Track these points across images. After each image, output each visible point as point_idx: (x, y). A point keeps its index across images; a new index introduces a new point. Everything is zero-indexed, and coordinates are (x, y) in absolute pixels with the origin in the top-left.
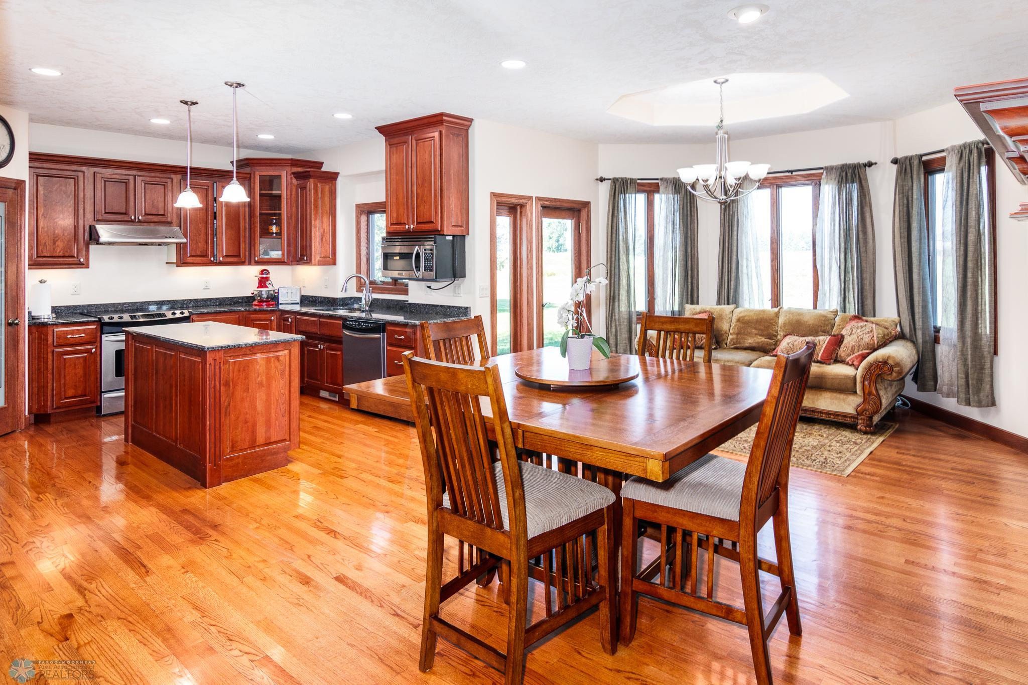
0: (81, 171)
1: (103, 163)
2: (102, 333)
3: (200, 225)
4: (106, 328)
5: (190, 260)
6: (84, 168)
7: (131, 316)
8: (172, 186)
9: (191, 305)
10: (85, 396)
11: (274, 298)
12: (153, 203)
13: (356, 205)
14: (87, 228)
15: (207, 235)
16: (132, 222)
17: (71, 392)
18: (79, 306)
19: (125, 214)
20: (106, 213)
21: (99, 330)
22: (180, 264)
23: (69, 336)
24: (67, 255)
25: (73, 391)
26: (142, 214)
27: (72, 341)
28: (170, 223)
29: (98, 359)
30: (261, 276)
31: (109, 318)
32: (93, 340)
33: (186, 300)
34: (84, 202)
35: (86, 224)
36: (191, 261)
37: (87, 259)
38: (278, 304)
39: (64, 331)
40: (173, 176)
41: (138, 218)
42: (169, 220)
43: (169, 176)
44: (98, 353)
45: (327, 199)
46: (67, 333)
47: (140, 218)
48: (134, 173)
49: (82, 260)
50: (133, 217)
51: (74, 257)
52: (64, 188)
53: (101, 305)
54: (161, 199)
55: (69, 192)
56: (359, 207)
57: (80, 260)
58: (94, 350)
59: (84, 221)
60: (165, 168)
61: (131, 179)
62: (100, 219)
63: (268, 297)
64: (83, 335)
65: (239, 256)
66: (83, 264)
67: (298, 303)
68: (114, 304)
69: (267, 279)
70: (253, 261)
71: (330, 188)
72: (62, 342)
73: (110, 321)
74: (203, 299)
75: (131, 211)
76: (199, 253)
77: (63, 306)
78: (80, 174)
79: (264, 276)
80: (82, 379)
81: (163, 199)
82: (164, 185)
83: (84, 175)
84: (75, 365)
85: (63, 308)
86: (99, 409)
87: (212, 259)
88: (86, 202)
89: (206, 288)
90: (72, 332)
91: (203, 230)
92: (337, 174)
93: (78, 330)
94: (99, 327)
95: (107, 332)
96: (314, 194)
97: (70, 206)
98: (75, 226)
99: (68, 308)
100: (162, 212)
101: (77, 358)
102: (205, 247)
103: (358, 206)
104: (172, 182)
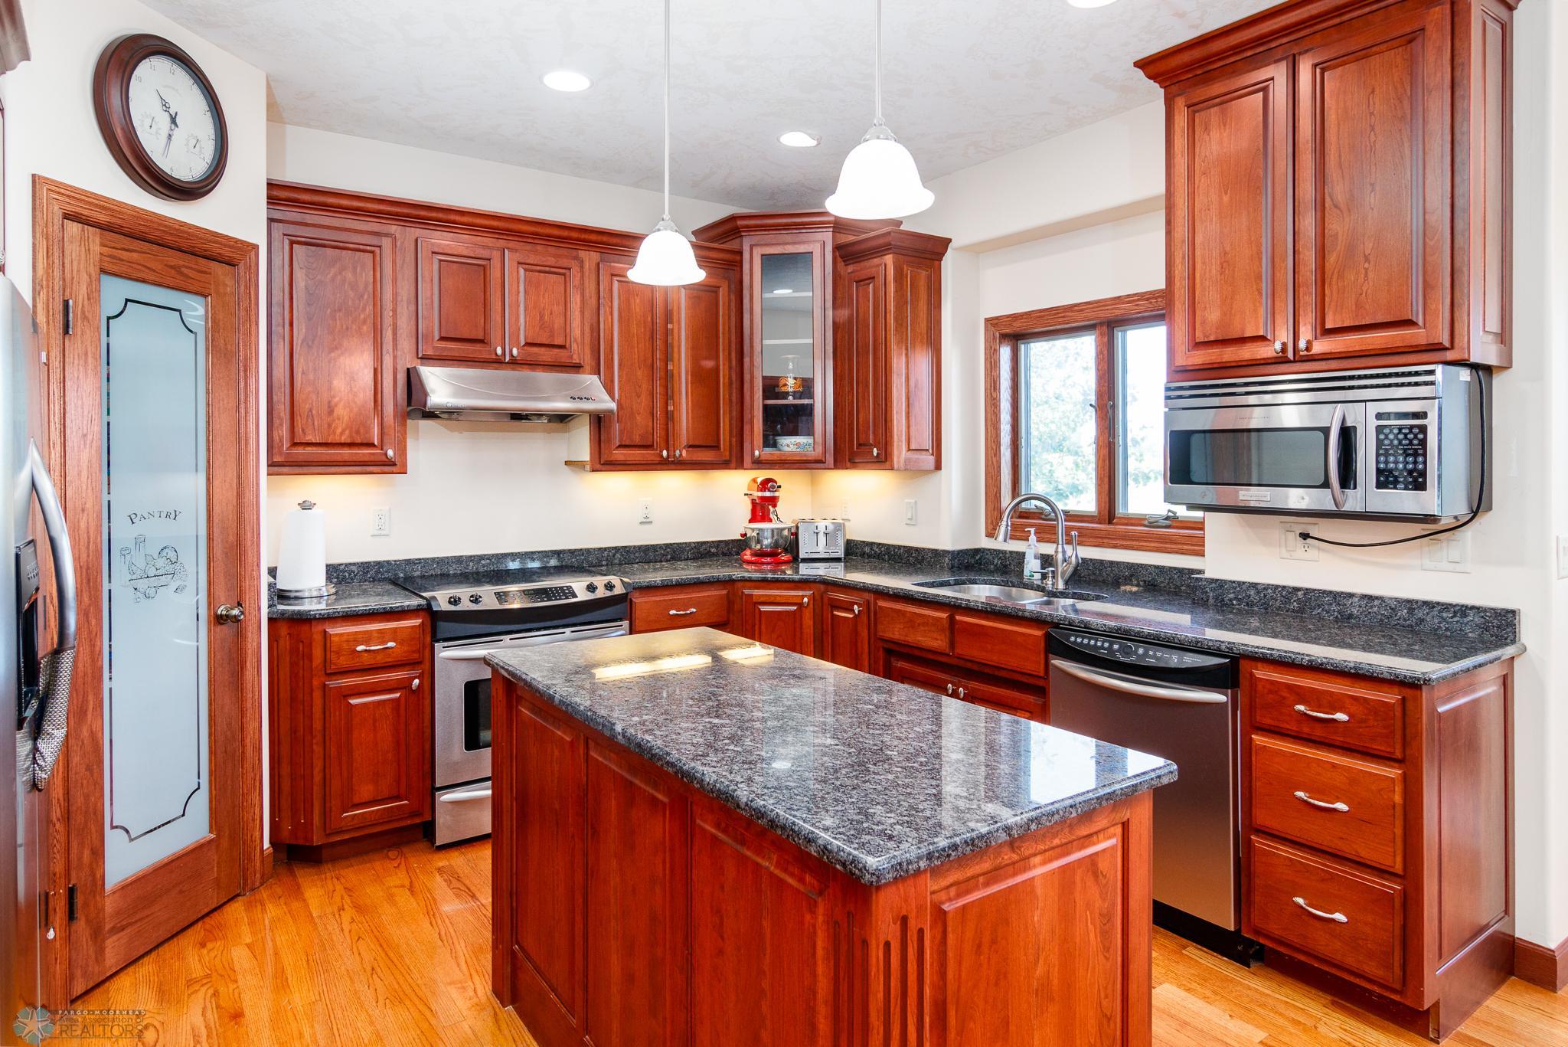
0: (387, 235)
1: (434, 215)
2: (436, 639)
3: (639, 373)
4: (444, 627)
5: (620, 455)
6: (394, 229)
7: (498, 595)
8: (582, 277)
9: (617, 561)
10: (398, 798)
11: (789, 547)
12: (542, 317)
13: (987, 320)
14: (402, 378)
15: (652, 394)
16: (497, 362)
17: (365, 791)
18: (388, 562)
19: (482, 341)
20: (442, 339)
21: (428, 629)
22: (598, 466)
23: (360, 648)
24: (359, 441)
25: (371, 787)
26: (519, 343)
27: (367, 660)
28: (577, 368)
29: (427, 702)
30: (760, 494)
31: (450, 602)
32: (416, 656)
33: (605, 549)
34: (394, 311)
35: (399, 367)
36: (621, 458)
37: (402, 451)
38: (795, 560)
39: (348, 634)
40: (582, 254)
41: (511, 351)
42: (576, 360)
43: (574, 253)
44: (427, 687)
45: (922, 305)
46: (357, 639)
47: (515, 352)
48: (501, 243)
49: (390, 453)
50: (499, 351)
51: (372, 445)
52: (349, 275)
53: (433, 559)
54: (558, 309)
55: (361, 287)
56: (994, 325)
57: (386, 454)
58: (416, 681)
59: (395, 358)
60: (565, 233)
61: (496, 255)
62: (430, 352)
63: (776, 545)
64: (391, 644)
65: (716, 447)
66: (394, 464)
67: (838, 560)
68: (459, 560)
69: (773, 501)
70: (747, 460)
71: (929, 277)
72: (344, 662)
73: (453, 608)
74: (640, 547)
75: (495, 336)
76: (637, 440)
77: (354, 564)
78: (386, 243)
79: (768, 494)
80: (390, 756)
81: (562, 307)
82: (564, 274)
83: (394, 245)
84: (375, 721)
85: (354, 568)
86: (428, 830)
87: (665, 453)
88: (398, 311)
89: (646, 522)
90: (367, 638)
91: (645, 386)
92: (945, 243)
93: (379, 631)
94: (428, 623)
95: (448, 636)
96: (896, 291)
97: (365, 322)
98: (375, 370)
99: (365, 566)
100: (559, 341)
101: (379, 702)
102: (651, 424)
103: (992, 323)
104: (582, 267)
